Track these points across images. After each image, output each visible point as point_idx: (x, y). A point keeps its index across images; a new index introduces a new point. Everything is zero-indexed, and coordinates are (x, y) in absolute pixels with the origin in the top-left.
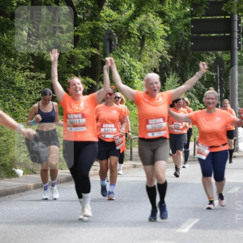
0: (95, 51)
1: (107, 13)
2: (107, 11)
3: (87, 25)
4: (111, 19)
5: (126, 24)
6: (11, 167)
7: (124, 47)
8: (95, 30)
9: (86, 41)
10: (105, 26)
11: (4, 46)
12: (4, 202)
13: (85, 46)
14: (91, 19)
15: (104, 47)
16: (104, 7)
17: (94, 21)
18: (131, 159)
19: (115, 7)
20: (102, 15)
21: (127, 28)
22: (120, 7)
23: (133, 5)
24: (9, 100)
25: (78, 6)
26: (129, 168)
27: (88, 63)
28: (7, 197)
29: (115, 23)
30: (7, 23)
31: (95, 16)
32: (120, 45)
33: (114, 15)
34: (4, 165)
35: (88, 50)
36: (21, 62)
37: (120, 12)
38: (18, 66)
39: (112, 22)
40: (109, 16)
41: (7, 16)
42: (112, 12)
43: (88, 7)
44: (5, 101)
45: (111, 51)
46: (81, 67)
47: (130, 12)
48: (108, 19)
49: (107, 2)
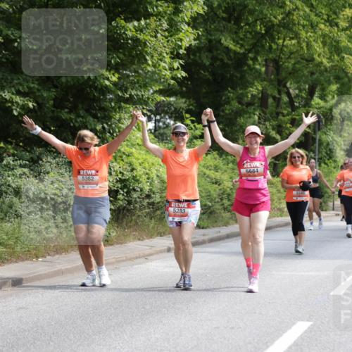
1: (317, 102)
2: (316, 100)
4: (319, 106)
5: (331, 110)
7: (329, 127)
11: (241, 126)
14: (304, 106)
16: (315, 98)
17: (307, 108)
18: (333, 210)
19: (323, 97)
20: (313, 103)
21: (331, 113)
22: (326, 98)
23: (336, 96)
25: (295, 97)
26: (332, 216)
29: (322, 109)
30: (243, 110)
31: (307, 104)
32: (326, 125)
33: (322, 103)
37: (326, 101)
39: (320, 108)
40: (318, 104)
41: (243, 105)
42: (320, 101)
43: (302, 97)
47: (334, 101)
48: (317, 106)
49: (317, 94)
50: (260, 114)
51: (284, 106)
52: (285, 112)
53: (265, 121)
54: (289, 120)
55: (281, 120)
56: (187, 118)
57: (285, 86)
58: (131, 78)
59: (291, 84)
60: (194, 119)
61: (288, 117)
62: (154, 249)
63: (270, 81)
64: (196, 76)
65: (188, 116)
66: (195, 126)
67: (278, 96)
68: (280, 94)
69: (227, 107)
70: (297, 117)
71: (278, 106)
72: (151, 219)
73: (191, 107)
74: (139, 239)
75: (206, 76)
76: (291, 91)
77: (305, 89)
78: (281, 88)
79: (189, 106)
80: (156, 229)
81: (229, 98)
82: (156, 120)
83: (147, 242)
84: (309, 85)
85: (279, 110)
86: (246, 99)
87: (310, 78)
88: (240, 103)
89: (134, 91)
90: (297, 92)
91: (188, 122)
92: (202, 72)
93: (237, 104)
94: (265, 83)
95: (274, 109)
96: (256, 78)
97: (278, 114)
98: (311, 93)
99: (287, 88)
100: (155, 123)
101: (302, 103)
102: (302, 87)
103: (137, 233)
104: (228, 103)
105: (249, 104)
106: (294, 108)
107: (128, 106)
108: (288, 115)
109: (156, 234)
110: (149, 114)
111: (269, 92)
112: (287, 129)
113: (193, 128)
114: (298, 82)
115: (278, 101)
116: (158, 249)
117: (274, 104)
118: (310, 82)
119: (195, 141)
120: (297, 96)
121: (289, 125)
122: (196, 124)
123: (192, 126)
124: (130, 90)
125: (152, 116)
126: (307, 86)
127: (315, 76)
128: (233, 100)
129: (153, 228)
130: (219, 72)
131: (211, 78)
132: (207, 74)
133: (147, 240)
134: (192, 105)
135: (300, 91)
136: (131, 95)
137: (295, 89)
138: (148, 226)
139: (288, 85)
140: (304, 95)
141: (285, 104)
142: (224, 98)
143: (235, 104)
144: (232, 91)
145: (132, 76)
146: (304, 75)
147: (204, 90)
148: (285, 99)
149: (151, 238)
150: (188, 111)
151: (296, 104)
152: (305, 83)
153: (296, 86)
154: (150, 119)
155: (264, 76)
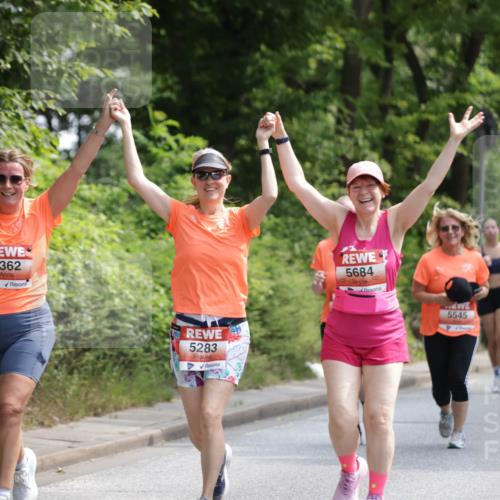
1: (482, 78)
2: (481, 74)
4: (489, 89)
6: (304, 360)
12: (291, 423)
14: (451, 89)
16: (478, 68)
17: (457, 94)
20: (472, 80)
24: (300, 239)
25: (428, 67)
28: (296, 415)
29: (496, 96)
30: (299, 100)
31: (459, 84)
33: (495, 80)
34: (290, 357)
36: (323, 170)
38: (317, 178)
39: (489, 94)
40: (487, 83)
41: (299, 87)
42: (491, 76)
43: (446, 67)
44: (293, 241)
48: (484, 88)
49: (482, 58)
50: (340, 111)
51: (400, 89)
52: (403, 104)
53: (352, 126)
54: (411, 124)
55: (392, 124)
56: (158, 122)
57: (402, 39)
58: (15, 21)
59: (418, 32)
60: (175, 123)
61: (410, 118)
62: (80, 447)
63: (366, 27)
64: (180, 16)
65: (160, 115)
66: (177, 141)
67: (384, 64)
68: (389, 59)
69: (258, 93)
70: (433, 118)
71: (385, 88)
72: (71, 373)
73: (167, 94)
74: (42, 424)
75: (204, 14)
76: (418, 51)
77: (452, 46)
78: (393, 43)
79: (161, 91)
80: (83, 398)
81: (261, 70)
82: (81, 128)
83: (62, 430)
84: (464, 36)
85: (388, 100)
86: (303, 72)
87: (465, 17)
88: (290, 81)
89: (23, 52)
90: (433, 52)
91: (161, 131)
92: (195, 5)
93: (282, 86)
94: (353, 31)
95: (375, 97)
96: (328, 20)
97: (384, 109)
98: (468, 56)
99: (409, 46)
100: (79, 134)
101: (447, 82)
102: (444, 41)
103: (37, 409)
104: (260, 82)
105: (313, 86)
106: (424, 95)
107: (8, 91)
108: (410, 111)
109: (82, 411)
110: (61, 112)
111: (363, 56)
112: (407, 146)
113: (174, 145)
114: (435, 28)
115: (383, 75)
116: (88, 448)
117: (376, 86)
118: (467, 30)
119: (178, 178)
120: (434, 63)
121: (411, 138)
122: (180, 137)
123: (171, 140)
124: (13, 50)
125: (71, 117)
126: (458, 39)
127: (478, 14)
128: (272, 74)
129: (76, 395)
130: (238, 5)
131: (216, 20)
132: (206, 9)
133: (60, 426)
134: (169, 88)
135: (441, 50)
136: (14, 63)
137: (429, 46)
138: (64, 390)
139: (411, 35)
140: (449, 61)
141: (403, 83)
142: (249, 70)
143: (278, 86)
144: (269, 52)
145: (18, 14)
146: (451, 10)
147: (200, 52)
148: (403, 70)
149: (72, 420)
150: (159, 104)
151: (431, 84)
152: (453, 30)
153: (431, 38)
154: (65, 124)
155: (349, 13)
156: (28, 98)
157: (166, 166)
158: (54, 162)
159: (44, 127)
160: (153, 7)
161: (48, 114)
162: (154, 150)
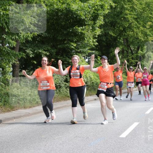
0: (137, 61)
2: (140, 51)
3: (135, 55)
5: (144, 54)
8: (137, 56)
9: (135, 58)
10: (139, 55)
13: (135, 60)
14: (136, 53)
15: (139, 60)
16: (139, 51)
19: (142, 50)
20: (139, 52)
27: (135, 64)
31: (137, 53)
32: (143, 59)
33: (142, 52)
35: (135, 61)
37: (143, 52)
39: (141, 54)
45: (141, 60)
46: (134, 64)
47: (145, 52)
49: (140, 49)
50: (122, 56)
51: (129, 53)
52: (130, 55)
53: (123, 58)
57: (130, 47)
61: (131, 57)
63: (125, 45)
64: (101, 44)
65: (99, 57)
67: (127, 50)
68: (128, 49)
69: (111, 54)
70: (134, 57)
76: (132, 48)
77: (136, 48)
78: (128, 47)
81: (112, 51)
82: (88, 59)
85: (128, 55)
90: (133, 49)
94: (123, 46)
96: (120, 45)
97: (127, 56)
98: (138, 49)
99: (131, 48)
101: (135, 52)
106: (133, 54)
108: (131, 56)
109: (89, 95)
110: (86, 56)
111: (125, 49)
114: (134, 46)
115: (127, 52)
116: (89, 100)
117: (126, 53)
120: (134, 50)
121: (131, 59)
123: (100, 60)
126: (137, 47)
127: (139, 44)
131: (105, 44)
132: (104, 43)
134: (100, 53)
135: (135, 48)
136: (80, 50)
139: (131, 46)
140: (136, 50)
141: (130, 52)
142: (110, 51)
145: (81, 44)
146: (136, 43)
147: (104, 49)
148: (130, 51)
150: (99, 55)
151: (133, 53)
152: (136, 46)
153: (133, 47)
154: (86, 58)
155: (123, 43)
156: (82, 55)
157: (99, 63)
158: (85, 63)
159: (84, 59)
160: (98, 43)
161: (84, 57)
162: (98, 61)
